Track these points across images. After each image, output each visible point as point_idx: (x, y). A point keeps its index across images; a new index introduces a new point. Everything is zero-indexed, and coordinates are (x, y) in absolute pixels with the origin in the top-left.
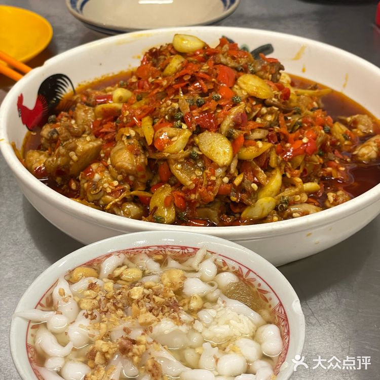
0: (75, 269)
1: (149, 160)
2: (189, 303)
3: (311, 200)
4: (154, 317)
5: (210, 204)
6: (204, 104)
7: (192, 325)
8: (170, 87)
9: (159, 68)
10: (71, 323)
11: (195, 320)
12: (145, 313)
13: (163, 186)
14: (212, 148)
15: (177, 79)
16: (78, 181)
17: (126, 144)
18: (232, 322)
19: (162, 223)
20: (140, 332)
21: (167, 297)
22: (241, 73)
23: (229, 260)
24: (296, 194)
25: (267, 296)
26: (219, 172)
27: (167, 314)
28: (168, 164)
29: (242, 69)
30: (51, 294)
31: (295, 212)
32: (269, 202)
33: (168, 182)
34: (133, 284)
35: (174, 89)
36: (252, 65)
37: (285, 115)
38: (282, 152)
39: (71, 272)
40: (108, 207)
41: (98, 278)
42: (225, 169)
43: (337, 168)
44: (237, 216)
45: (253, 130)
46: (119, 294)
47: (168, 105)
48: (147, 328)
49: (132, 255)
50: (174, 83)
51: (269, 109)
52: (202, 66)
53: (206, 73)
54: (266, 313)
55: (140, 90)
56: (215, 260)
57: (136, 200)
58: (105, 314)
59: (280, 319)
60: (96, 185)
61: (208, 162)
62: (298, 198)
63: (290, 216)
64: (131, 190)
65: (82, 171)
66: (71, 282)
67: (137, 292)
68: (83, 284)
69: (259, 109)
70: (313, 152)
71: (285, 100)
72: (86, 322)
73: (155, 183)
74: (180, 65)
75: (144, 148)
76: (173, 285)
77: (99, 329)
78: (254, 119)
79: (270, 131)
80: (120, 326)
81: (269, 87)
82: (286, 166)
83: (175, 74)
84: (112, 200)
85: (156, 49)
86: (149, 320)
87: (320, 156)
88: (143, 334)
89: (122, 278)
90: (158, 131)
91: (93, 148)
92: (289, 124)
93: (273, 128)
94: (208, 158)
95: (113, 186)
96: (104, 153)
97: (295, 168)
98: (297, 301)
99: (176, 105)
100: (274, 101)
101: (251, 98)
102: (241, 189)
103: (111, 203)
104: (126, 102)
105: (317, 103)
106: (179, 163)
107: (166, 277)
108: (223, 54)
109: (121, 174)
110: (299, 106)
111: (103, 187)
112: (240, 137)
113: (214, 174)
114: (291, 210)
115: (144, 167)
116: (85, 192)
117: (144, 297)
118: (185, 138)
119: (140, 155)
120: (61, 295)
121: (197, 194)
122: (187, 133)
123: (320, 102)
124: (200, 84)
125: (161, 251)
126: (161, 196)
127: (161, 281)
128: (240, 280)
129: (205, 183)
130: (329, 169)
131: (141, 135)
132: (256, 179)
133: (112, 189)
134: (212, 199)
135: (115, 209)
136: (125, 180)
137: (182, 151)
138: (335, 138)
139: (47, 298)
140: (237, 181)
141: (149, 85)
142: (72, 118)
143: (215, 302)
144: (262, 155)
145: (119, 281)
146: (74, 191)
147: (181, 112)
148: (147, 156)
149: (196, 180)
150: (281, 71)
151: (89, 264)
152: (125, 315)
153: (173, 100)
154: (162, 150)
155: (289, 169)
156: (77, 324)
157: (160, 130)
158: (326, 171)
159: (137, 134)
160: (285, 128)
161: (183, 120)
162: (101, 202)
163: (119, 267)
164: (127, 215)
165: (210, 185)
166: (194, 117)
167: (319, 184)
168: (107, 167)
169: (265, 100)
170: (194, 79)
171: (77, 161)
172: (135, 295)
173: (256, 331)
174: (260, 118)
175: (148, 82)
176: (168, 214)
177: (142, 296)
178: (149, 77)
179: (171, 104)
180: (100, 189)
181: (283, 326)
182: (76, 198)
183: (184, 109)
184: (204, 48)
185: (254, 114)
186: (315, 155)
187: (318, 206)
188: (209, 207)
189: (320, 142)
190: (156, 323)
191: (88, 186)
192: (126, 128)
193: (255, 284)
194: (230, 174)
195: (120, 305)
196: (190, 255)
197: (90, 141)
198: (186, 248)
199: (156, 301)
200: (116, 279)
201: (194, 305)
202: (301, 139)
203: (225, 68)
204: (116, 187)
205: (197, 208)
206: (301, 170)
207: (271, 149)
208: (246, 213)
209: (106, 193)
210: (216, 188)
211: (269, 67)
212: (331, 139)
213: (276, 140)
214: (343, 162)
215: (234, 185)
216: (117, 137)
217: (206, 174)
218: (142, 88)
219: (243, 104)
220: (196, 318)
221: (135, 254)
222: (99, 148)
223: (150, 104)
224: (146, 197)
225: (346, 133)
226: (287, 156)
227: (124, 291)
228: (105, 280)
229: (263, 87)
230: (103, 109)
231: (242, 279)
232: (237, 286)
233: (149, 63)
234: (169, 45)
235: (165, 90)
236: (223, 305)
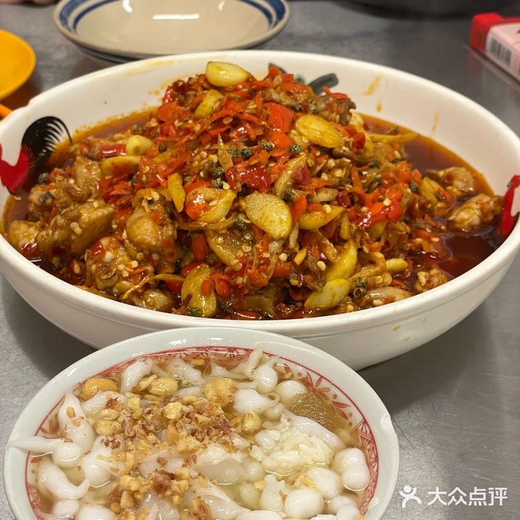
0: (86, 381)
1: (180, 231)
2: (243, 422)
3: (396, 282)
4: (198, 443)
5: (263, 289)
6: (252, 156)
7: (248, 452)
8: (204, 133)
9: (188, 108)
10: (86, 454)
11: (252, 445)
12: (186, 437)
13: (198, 267)
14: (263, 214)
15: (214, 122)
16: (83, 261)
17: (147, 210)
18: (302, 446)
19: (200, 316)
20: (180, 462)
21: (213, 415)
22: (299, 114)
23: (293, 364)
24: (377, 274)
25: (346, 411)
26: (275, 246)
27: (214, 438)
28: (206, 238)
29: (300, 109)
30: (56, 416)
31: (376, 299)
32: (341, 286)
33: (205, 261)
34: (167, 399)
35: (211, 136)
36: (314, 102)
37: (360, 169)
38: (357, 218)
39: (82, 384)
40: (125, 296)
41: (118, 391)
42: (282, 243)
43: (429, 239)
44: (299, 304)
45: (317, 190)
46: (149, 412)
47: (202, 158)
48: (189, 457)
49: (163, 360)
50: (210, 127)
51: (338, 161)
52: (247, 105)
53: (253, 114)
54: (345, 433)
55: (164, 138)
56: (275, 365)
57: (162, 286)
58: (132, 441)
59: (365, 441)
60: (107, 267)
61: (258, 233)
62: (380, 279)
63: (370, 304)
64: (156, 273)
65: (89, 248)
66: (82, 398)
67: (173, 410)
68: (100, 400)
69: (325, 161)
70: (398, 218)
71: (358, 148)
72: (106, 452)
73: (187, 263)
74: (218, 103)
75: (172, 217)
76: (220, 399)
77: (125, 460)
78: (319, 175)
79: (340, 190)
80: (153, 456)
81: (337, 132)
82: (362, 237)
83: (212, 116)
84: (130, 287)
85: (183, 82)
86: (192, 446)
87: (407, 222)
88: (184, 466)
89: (150, 391)
90: (191, 193)
91: (102, 217)
92: (364, 181)
93: (343, 186)
94: (259, 229)
95: (131, 269)
96: (116, 223)
97: (374, 240)
98: (387, 416)
99: (214, 158)
100: (344, 151)
101: (314, 146)
102: (304, 269)
103: (129, 291)
104: (144, 154)
105: (400, 152)
106: (220, 235)
107: (210, 389)
108: (275, 88)
109: (141, 251)
110: (377, 157)
111: (117, 270)
112: (300, 200)
113: (267, 250)
114: (370, 296)
115: (172, 241)
116: (92, 275)
117: (182, 416)
118: (228, 201)
119: (167, 225)
120: (70, 417)
121: (246, 277)
122: (230, 196)
123: (403, 150)
124: (245, 129)
125: (202, 354)
126: (196, 280)
127: (203, 394)
128: (309, 391)
129: (256, 261)
130: (419, 240)
131: (168, 199)
132: (323, 256)
133: (130, 273)
134: (266, 282)
135: (135, 299)
136: (147, 259)
137: (224, 219)
138: (425, 198)
139: (51, 422)
140: (299, 259)
141: (176, 130)
142: (70, 176)
143: (277, 420)
144: (330, 223)
145: (147, 396)
146: (77, 275)
147: (221, 166)
148: (177, 226)
149: (243, 258)
150: (351, 110)
151: (106, 374)
152: (159, 442)
153: (209, 151)
154: (196, 218)
155: (367, 241)
156: (94, 455)
157: (193, 191)
158: (414, 243)
159: (162, 198)
160: (359, 186)
161: (225, 178)
162: (115, 290)
163: (146, 376)
164: (151, 306)
165: (262, 265)
166: (239, 173)
167: (405, 260)
168: (122, 243)
169: (332, 149)
170: (237, 123)
171: (82, 235)
172: (171, 413)
173: (333, 458)
174: (327, 173)
175: (174, 126)
176: (207, 304)
177: (180, 415)
178: (174, 120)
179: (207, 156)
180: (113, 273)
181: (369, 450)
182: (81, 285)
183: (225, 164)
184: (247, 80)
185: (319, 168)
186: (400, 222)
187: (406, 290)
188: (261, 294)
189: (407, 205)
190: (201, 450)
191: (97, 268)
192: (147, 190)
193: (330, 395)
194: (288, 249)
195: (152, 428)
196: (241, 358)
197: (98, 208)
198: (235, 349)
199: (200, 421)
200: (143, 393)
201: (250, 424)
202: (381, 201)
203: (279, 106)
204: (135, 269)
205: (245, 295)
206: (382, 243)
207: (342, 214)
208: (311, 301)
209: (121, 278)
210: (272, 267)
211: (336, 105)
212: (419, 200)
213: (349, 202)
214: (436, 230)
215: (294, 264)
216: (134, 202)
217: (257, 249)
218: (167, 135)
219: (303, 155)
220: (252, 442)
221: (166, 359)
222: (110, 217)
223: (179, 157)
224: (175, 282)
225: (439, 191)
226: (364, 223)
227: (155, 408)
228: (129, 395)
229: (329, 132)
230: (113, 163)
231: (311, 388)
232: (306, 399)
233: (174, 100)
234: (200, 76)
235: (198, 137)
236: (288, 424)
